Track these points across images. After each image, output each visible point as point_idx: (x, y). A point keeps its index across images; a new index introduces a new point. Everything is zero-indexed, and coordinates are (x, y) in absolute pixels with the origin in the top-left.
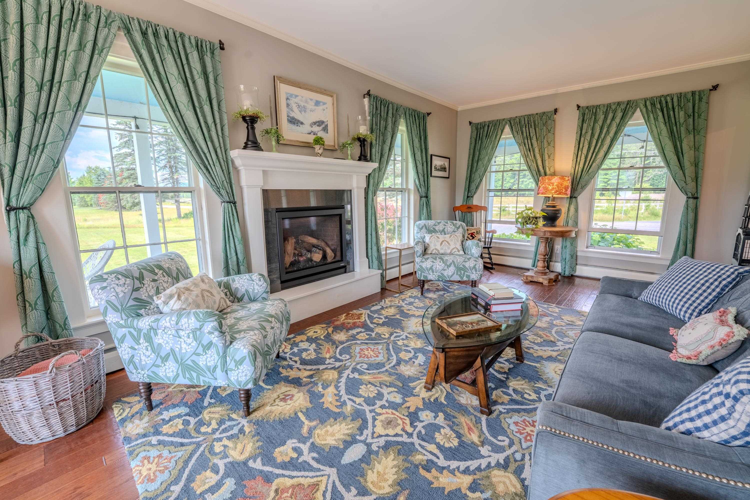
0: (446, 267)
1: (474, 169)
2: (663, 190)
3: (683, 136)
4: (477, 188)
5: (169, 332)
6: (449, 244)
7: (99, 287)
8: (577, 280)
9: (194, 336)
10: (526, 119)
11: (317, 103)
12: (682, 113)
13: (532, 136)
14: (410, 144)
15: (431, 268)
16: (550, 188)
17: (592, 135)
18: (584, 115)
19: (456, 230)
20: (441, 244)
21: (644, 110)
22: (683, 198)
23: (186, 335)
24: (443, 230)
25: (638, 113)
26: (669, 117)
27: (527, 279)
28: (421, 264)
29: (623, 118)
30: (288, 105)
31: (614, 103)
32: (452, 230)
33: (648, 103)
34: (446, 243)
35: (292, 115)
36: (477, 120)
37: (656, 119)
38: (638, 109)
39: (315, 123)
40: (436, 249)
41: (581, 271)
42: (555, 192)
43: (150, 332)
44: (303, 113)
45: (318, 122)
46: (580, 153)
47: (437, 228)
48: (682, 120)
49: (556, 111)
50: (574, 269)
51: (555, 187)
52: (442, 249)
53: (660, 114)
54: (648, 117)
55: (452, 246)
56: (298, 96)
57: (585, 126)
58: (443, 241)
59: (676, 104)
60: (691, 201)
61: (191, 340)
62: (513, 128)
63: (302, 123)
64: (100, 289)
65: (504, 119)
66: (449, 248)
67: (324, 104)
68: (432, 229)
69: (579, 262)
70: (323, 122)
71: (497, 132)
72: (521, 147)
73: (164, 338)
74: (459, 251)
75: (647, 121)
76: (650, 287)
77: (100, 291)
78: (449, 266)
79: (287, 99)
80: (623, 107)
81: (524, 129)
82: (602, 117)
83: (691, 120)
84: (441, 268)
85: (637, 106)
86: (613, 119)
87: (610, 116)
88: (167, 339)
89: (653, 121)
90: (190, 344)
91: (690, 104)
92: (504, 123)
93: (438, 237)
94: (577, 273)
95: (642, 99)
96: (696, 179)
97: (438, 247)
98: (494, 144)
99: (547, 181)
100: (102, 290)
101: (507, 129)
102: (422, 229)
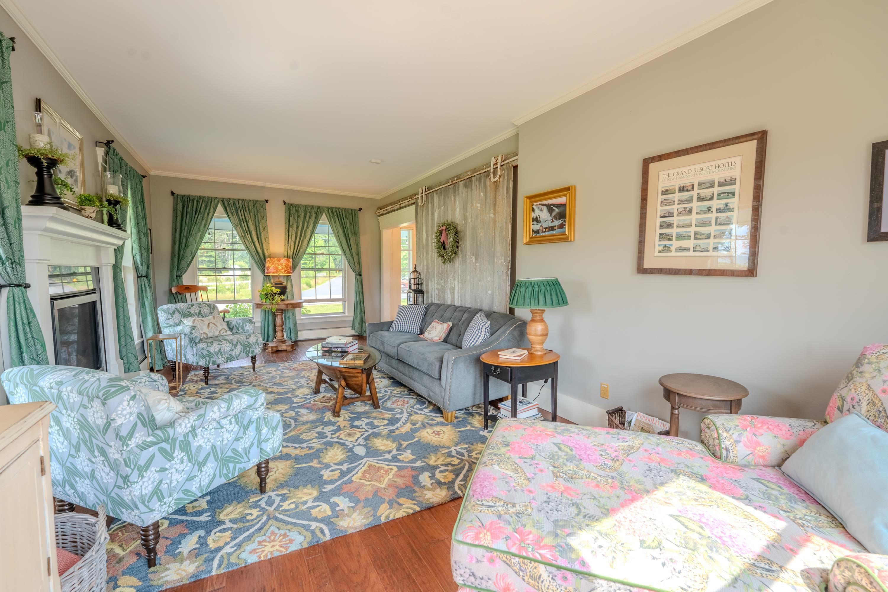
0: (233, 346)
1: (183, 245)
2: (341, 270)
3: (350, 236)
4: (188, 266)
5: (211, 427)
6: (216, 325)
7: (129, 398)
8: (300, 343)
9: (236, 420)
10: (240, 203)
12: (348, 221)
13: (247, 219)
14: (134, 211)
15: (220, 351)
16: (280, 267)
17: (297, 227)
18: (290, 210)
19: (212, 311)
20: (208, 326)
21: (328, 215)
22: (353, 275)
23: (228, 422)
24: (200, 313)
25: (324, 216)
26: (342, 221)
27: (272, 350)
28: (208, 349)
29: (316, 218)
31: (310, 206)
32: (208, 312)
33: (330, 210)
34: (214, 326)
36: (181, 191)
37: (335, 222)
38: (324, 214)
40: (204, 333)
41: (303, 335)
42: (285, 272)
43: (188, 436)
46: (290, 240)
47: (192, 311)
48: (348, 226)
49: (267, 201)
50: (297, 335)
51: (284, 267)
52: (210, 332)
53: (337, 219)
54: (331, 220)
55: (220, 328)
57: (291, 218)
58: (209, 324)
59: (344, 215)
60: (358, 276)
61: (233, 425)
62: (228, 209)
64: (131, 399)
65: (216, 198)
66: (217, 330)
68: (186, 312)
69: (299, 329)
71: (210, 210)
72: (238, 228)
73: (205, 436)
74: (226, 332)
75: (330, 223)
76: (394, 323)
77: (131, 402)
78: (236, 345)
80: (316, 210)
81: (239, 212)
82: (303, 214)
83: (352, 226)
84: (229, 349)
85: (323, 211)
86: (310, 217)
87: (308, 215)
88: (208, 436)
89: (334, 224)
90: (232, 431)
91: (351, 217)
92: (216, 201)
93: (202, 320)
94: (300, 338)
95: (326, 207)
96: (359, 263)
97: (206, 330)
98: (207, 221)
99: (276, 262)
100: (133, 400)
101: (220, 208)
102: (174, 313)
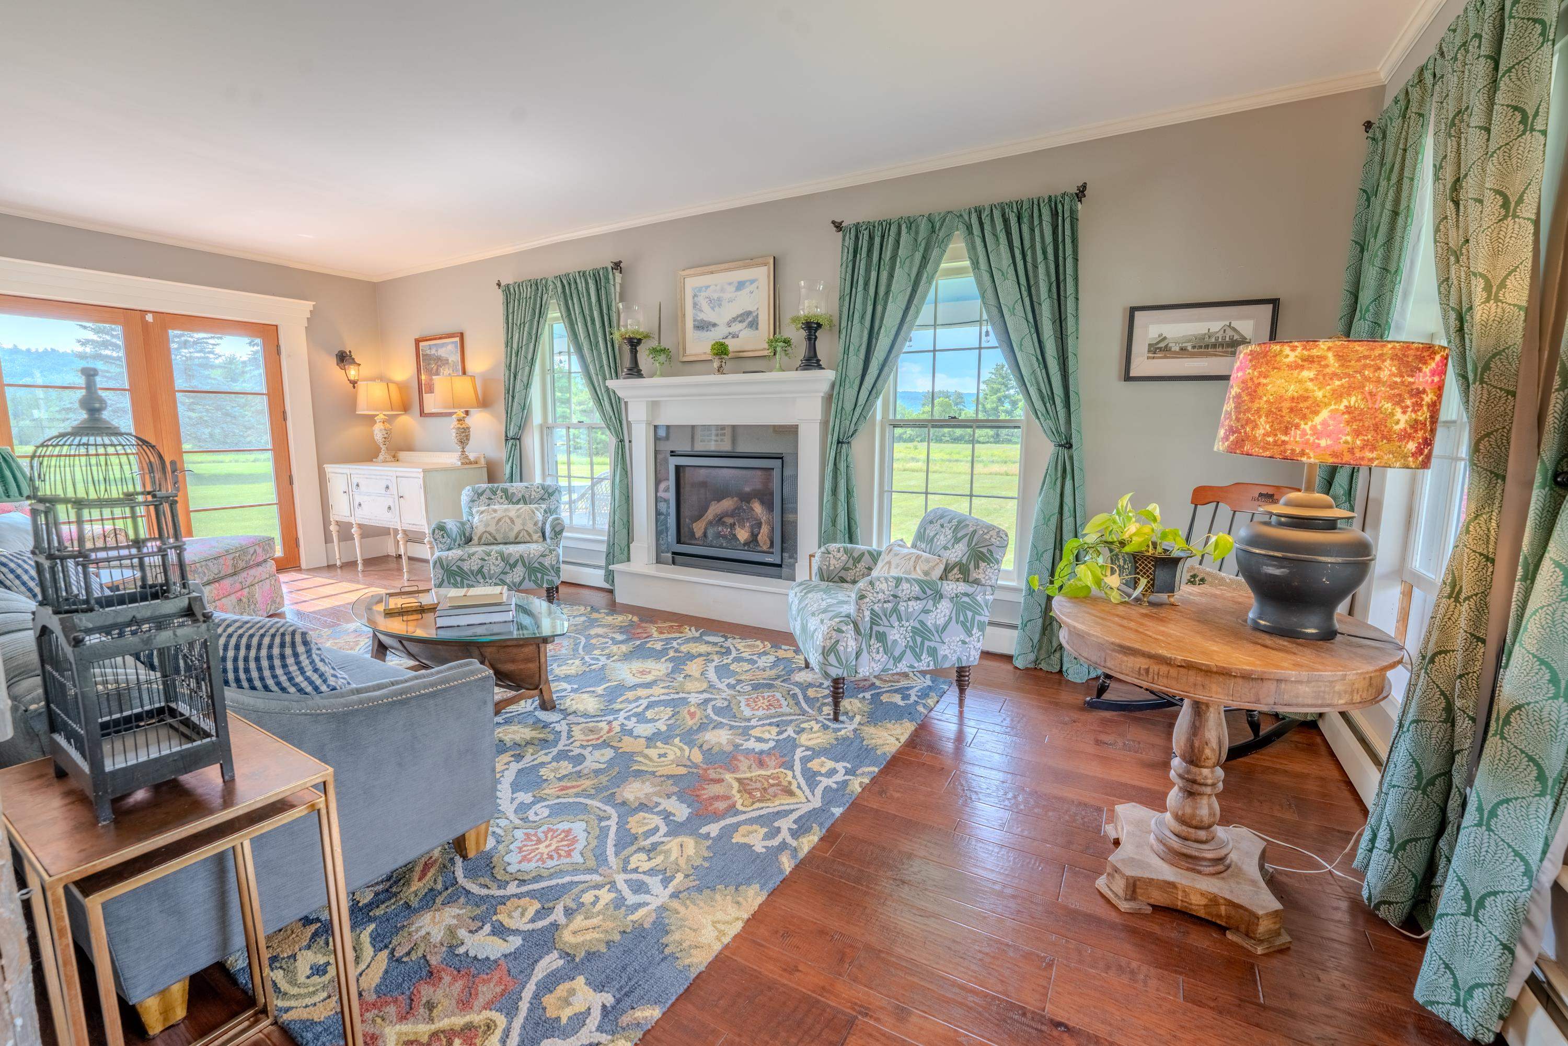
11: (740, 286)
30: (695, 305)
35: (701, 316)
39: (734, 320)
44: (717, 309)
45: (742, 315)
56: (709, 287)
63: (714, 325)
67: (752, 282)
70: (749, 313)
79: (695, 296)
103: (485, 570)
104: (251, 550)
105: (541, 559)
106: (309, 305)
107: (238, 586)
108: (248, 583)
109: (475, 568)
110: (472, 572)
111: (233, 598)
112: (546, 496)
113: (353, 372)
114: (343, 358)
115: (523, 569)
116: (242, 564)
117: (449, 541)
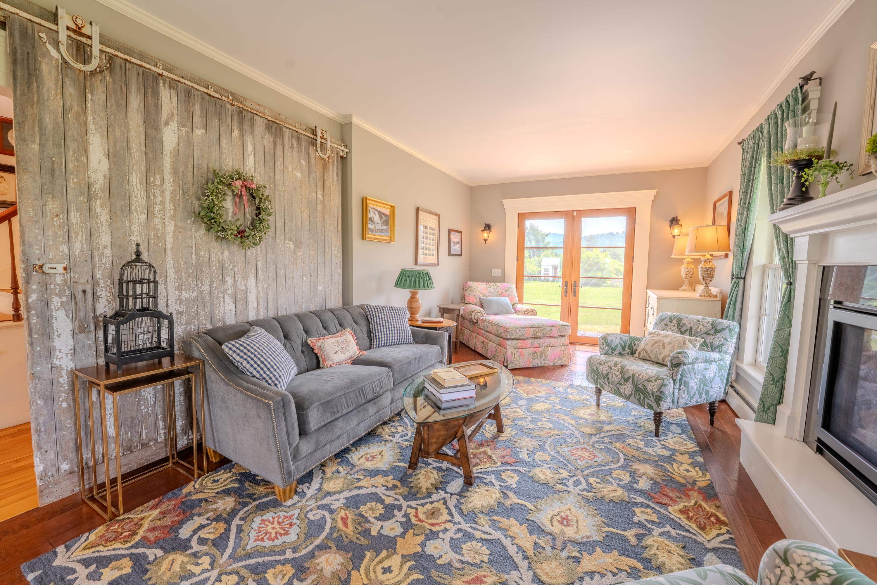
103: (610, 376)
104: (549, 329)
105: (646, 383)
106: (654, 192)
107: (536, 345)
108: (544, 345)
109: (605, 372)
110: (603, 374)
111: (531, 350)
112: (712, 332)
113: (676, 231)
114: (674, 221)
115: (632, 386)
116: (539, 335)
117: (607, 348)
